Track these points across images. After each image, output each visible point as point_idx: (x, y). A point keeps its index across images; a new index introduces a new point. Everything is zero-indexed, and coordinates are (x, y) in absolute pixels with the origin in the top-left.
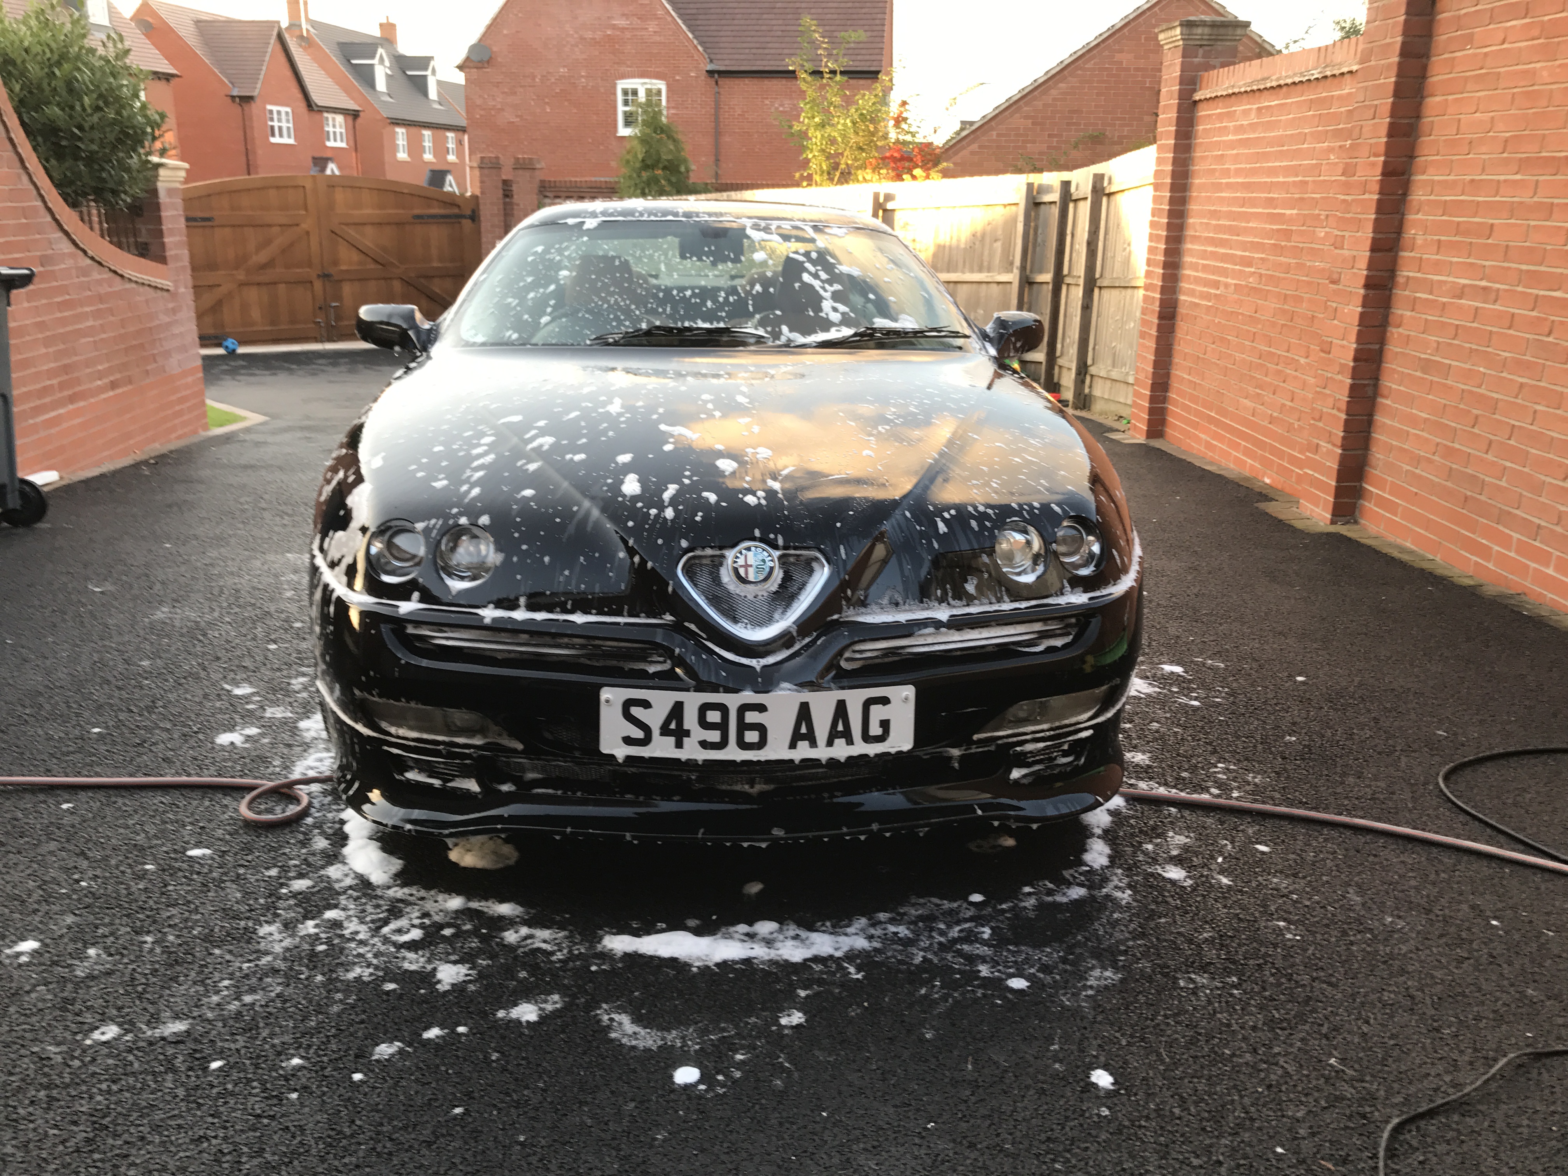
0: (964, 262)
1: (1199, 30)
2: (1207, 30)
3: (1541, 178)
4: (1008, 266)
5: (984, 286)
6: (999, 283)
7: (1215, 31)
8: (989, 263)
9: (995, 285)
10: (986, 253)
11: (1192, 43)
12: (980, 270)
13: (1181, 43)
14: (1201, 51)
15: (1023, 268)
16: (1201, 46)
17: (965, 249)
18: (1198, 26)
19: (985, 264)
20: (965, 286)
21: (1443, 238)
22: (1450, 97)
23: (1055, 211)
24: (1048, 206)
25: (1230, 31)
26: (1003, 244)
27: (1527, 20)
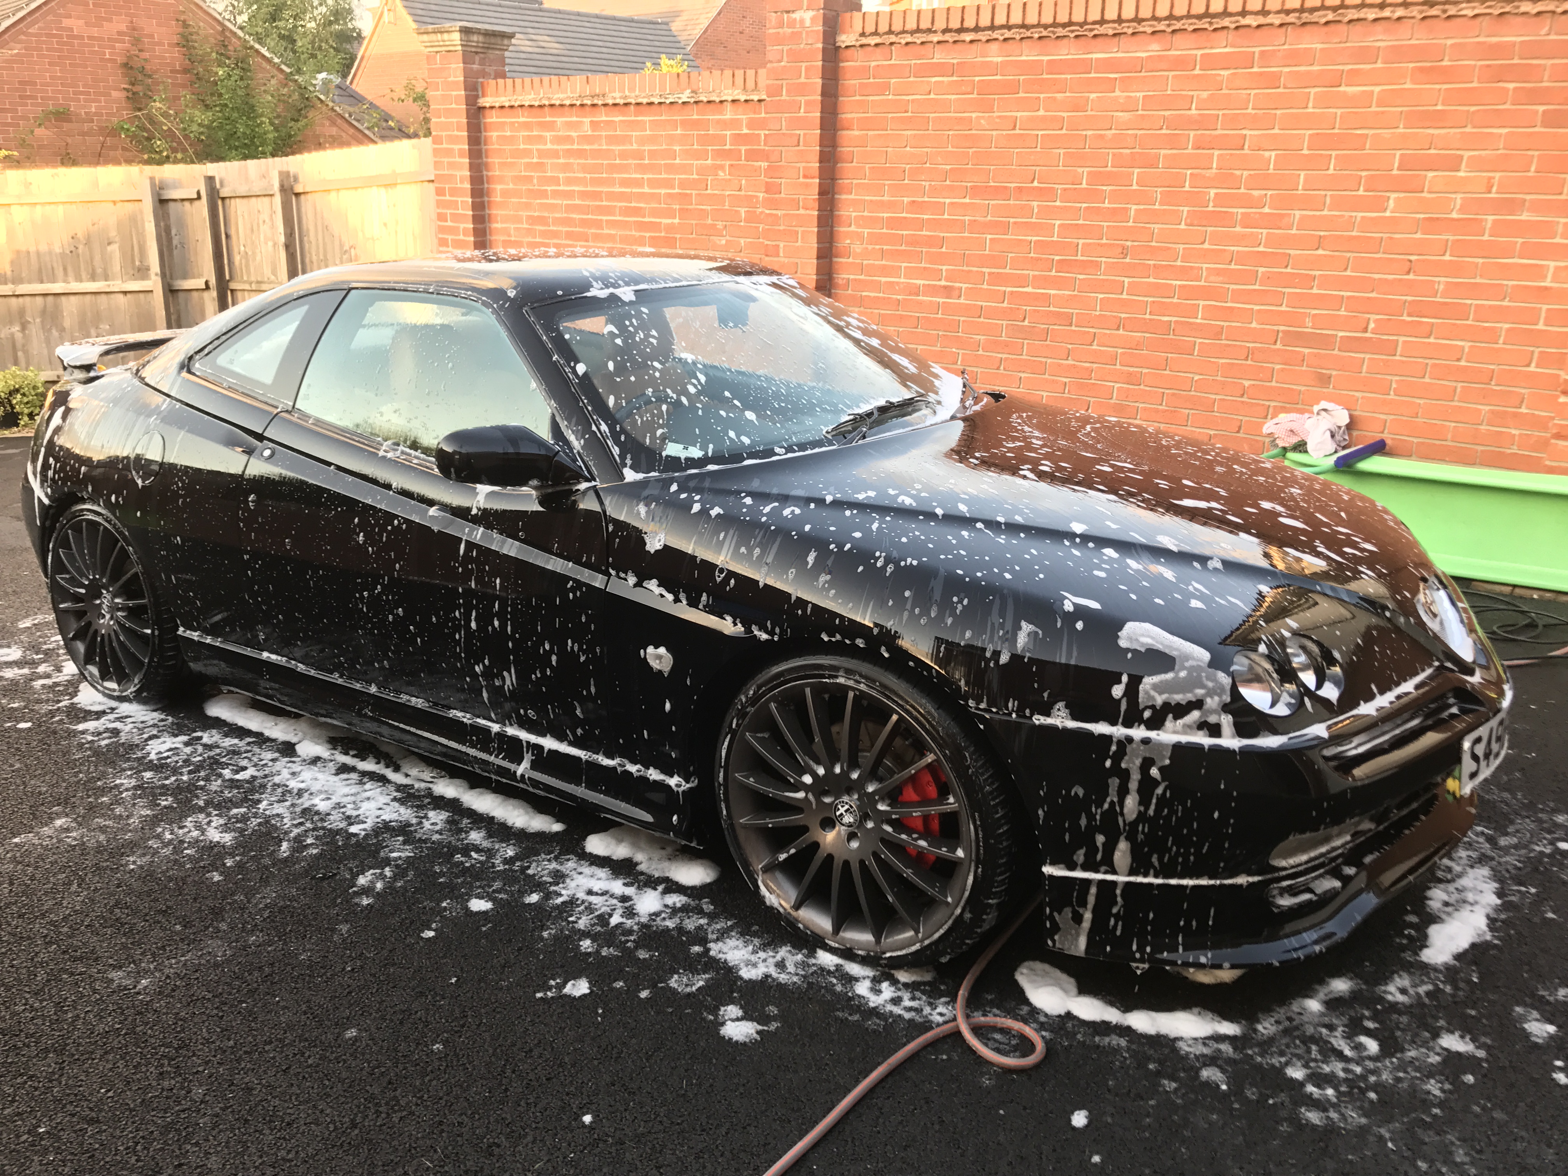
0: (65, 269)
1: (475, 38)
2: (481, 38)
3: (992, 202)
4: (142, 272)
5: (104, 296)
6: (125, 293)
7: (488, 40)
8: (105, 270)
9: (121, 296)
10: (97, 257)
11: (469, 49)
12: (93, 278)
13: (460, 48)
14: (477, 58)
15: (163, 275)
16: (477, 53)
17: (63, 255)
18: (473, 33)
19: (99, 271)
20: (73, 298)
21: (885, 247)
22: (870, 133)
23: (202, 208)
24: (179, 204)
25: (498, 40)
26: (121, 248)
27: (955, 78)
